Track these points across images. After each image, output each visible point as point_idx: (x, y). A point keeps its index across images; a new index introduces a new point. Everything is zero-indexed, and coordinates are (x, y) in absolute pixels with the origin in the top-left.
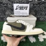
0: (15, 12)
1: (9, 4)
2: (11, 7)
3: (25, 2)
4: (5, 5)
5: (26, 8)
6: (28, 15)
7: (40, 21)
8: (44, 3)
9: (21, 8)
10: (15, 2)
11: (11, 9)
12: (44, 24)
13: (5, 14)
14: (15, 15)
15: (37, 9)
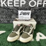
0: (19, 17)
2: (16, 12)
3: (28, 8)
6: (30, 19)
8: (44, 9)
9: (24, 14)
11: (16, 14)
14: (19, 19)
15: (38, 14)
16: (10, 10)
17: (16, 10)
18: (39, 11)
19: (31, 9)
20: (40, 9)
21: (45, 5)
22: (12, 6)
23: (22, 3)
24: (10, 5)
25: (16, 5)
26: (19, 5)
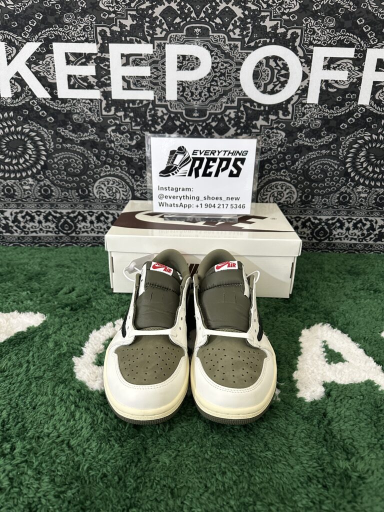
1: (118, 129)
2: (130, 148)
3: (232, 113)
4: (86, 137)
7: (332, 247)
8: (367, 119)
9: (201, 166)
10: (160, 112)
11: (129, 161)
13: (85, 197)
16: (79, 128)
17: (132, 134)
18: (328, 139)
19: (260, 122)
20: (331, 125)
21: (376, 87)
22: (96, 94)
23: (180, 68)
24: (74, 83)
25: (130, 83)
26: (157, 82)
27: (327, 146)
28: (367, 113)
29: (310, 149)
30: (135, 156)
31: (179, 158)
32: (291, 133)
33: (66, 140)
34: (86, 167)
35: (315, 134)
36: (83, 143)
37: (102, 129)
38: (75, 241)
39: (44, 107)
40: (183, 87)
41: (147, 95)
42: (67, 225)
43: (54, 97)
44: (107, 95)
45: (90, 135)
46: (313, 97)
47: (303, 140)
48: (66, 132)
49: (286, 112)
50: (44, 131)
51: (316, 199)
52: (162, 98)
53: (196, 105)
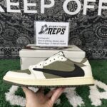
0: (37, 39)
1: (26, 22)
2: (29, 28)
3: (61, 17)
4: (15, 24)
5: (62, 31)
6: (66, 45)
8: (101, 20)
10: (39, 17)
11: (29, 32)
12: (102, 66)
13: (14, 43)
14: (37, 45)
15: (86, 32)
16: (13, 21)
18: (89, 25)
20: (90, 21)
21: (102, 10)
22: (19, 11)
23: (45, 4)
24: (12, 8)
25: (30, 8)
26: (38, 8)
27: (89, 27)
28: (101, 18)
29: (84, 28)
30: (31, 30)
31: (45, 28)
32: (79, 23)
33: (9, 25)
34: (15, 34)
35: (86, 24)
36: (14, 26)
37: (20, 22)
38: (10, 58)
39: (2, 15)
40: (46, 9)
41: (35, 12)
42: (8, 53)
43: (6, 12)
44: (22, 11)
45: (17, 23)
46: (85, 13)
47: (82, 26)
48: (9, 23)
49: (77, 17)
50: (2, 22)
51: (87, 44)
52: (40, 13)
53: (50, 15)
